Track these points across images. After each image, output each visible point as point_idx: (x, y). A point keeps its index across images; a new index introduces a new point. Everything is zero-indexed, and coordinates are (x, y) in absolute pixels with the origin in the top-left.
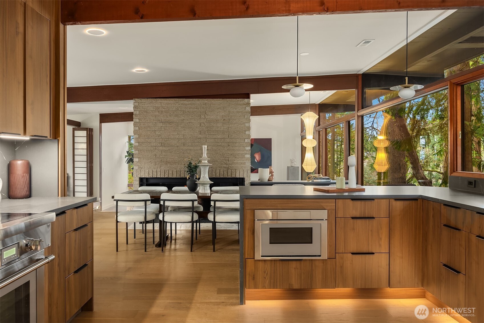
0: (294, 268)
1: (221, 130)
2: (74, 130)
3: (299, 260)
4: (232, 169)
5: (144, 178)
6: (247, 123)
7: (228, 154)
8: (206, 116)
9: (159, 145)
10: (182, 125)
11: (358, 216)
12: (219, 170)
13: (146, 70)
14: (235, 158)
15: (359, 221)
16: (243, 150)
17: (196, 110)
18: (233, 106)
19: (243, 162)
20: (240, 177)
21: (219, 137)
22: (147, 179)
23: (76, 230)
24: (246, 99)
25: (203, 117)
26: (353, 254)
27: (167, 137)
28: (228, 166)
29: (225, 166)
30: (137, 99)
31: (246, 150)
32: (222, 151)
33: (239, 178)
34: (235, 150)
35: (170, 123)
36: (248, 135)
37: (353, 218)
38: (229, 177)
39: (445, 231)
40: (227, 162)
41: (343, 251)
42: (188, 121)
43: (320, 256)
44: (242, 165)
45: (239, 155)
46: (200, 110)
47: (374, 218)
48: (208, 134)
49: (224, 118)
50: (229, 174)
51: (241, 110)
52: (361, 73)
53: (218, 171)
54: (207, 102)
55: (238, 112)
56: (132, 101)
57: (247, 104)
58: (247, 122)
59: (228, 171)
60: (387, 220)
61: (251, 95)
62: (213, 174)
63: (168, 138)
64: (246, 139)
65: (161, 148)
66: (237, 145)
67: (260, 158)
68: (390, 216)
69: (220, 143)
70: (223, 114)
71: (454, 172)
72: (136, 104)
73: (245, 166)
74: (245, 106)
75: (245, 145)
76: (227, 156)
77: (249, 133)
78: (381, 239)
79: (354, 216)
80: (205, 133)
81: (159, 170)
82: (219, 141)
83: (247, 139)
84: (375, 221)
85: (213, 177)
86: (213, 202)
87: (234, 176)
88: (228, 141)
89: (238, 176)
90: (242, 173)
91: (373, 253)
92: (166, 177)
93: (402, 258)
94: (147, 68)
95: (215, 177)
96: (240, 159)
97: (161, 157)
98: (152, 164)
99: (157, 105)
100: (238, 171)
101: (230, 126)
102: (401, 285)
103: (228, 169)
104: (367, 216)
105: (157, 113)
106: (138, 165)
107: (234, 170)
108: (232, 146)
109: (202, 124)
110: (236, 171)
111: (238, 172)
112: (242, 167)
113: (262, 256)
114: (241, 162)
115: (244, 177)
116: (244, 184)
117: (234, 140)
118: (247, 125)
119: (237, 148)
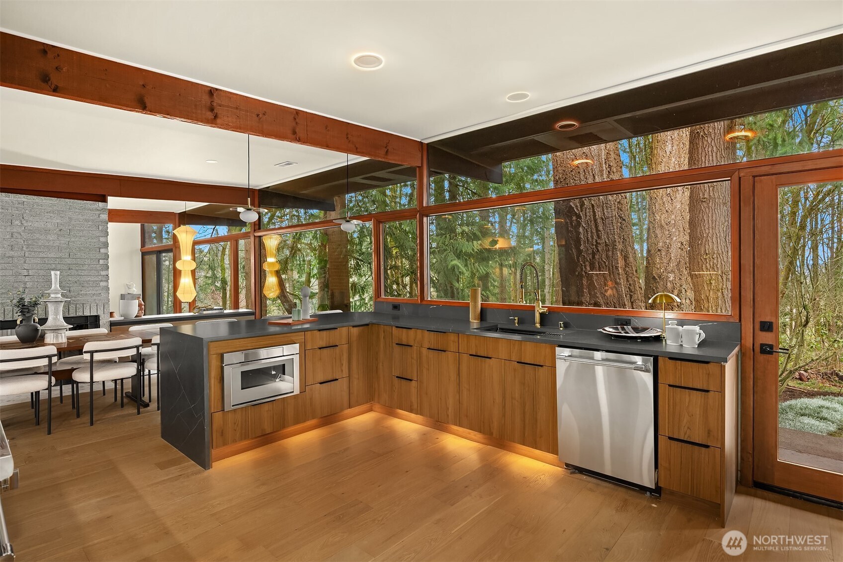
0: (267, 411)
1: (55, 245)
4: (76, 304)
6: (102, 237)
7: (69, 282)
8: (24, 222)
11: (324, 346)
14: (82, 287)
15: (325, 351)
16: (97, 275)
18: (78, 211)
19: (96, 292)
20: (92, 314)
21: (52, 255)
24: (99, 202)
25: (17, 223)
26: (321, 383)
31: (101, 276)
33: (89, 316)
34: (81, 275)
36: (105, 254)
39: (397, 349)
40: (68, 293)
41: (311, 383)
43: (293, 392)
44: (95, 297)
45: (90, 282)
46: (11, 212)
47: (337, 346)
48: (28, 251)
49: (61, 227)
50: (72, 311)
51: (91, 218)
52: (258, 188)
55: (87, 221)
57: (102, 209)
58: (103, 235)
59: (69, 307)
60: (346, 346)
61: (109, 197)
64: (101, 259)
66: (85, 268)
68: (349, 343)
69: (54, 265)
70: (58, 221)
71: (378, 297)
73: (99, 298)
74: (98, 212)
75: (100, 269)
76: (68, 285)
77: (106, 252)
78: (343, 365)
79: (321, 347)
80: (22, 250)
82: (52, 262)
83: (103, 259)
84: (337, 349)
86: (90, 354)
87: (80, 314)
88: (69, 262)
89: (87, 313)
90: (94, 308)
91: (337, 380)
93: (359, 379)
96: (91, 288)
100: (88, 307)
101: (73, 239)
102: (359, 404)
104: (331, 345)
107: (81, 305)
108: (76, 270)
109: (16, 235)
110: (85, 305)
112: (95, 300)
113: (233, 406)
114: (93, 292)
115: (99, 313)
116: (99, 326)
117: (79, 261)
118: (102, 239)
119: (86, 273)
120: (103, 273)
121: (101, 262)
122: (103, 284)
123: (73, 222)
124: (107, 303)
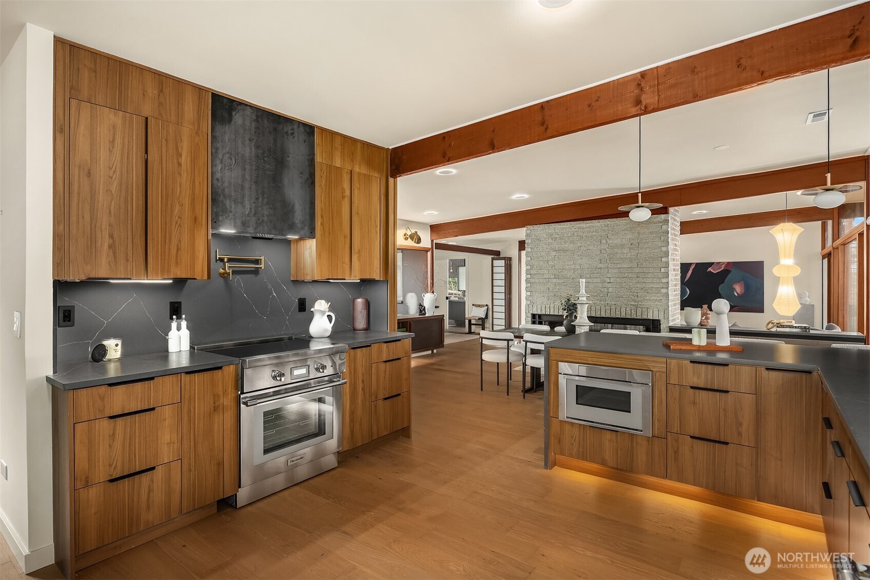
0: (609, 440)
1: (627, 257)
2: (493, 259)
3: (614, 430)
4: (642, 308)
5: (537, 314)
6: (663, 247)
7: (637, 289)
8: (608, 240)
9: (552, 277)
10: (578, 254)
11: (702, 386)
12: (625, 308)
13: (526, 196)
14: (647, 293)
15: (704, 393)
16: (659, 283)
17: (595, 233)
18: (645, 225)
19: (658, 298)
20: (654, 318)
21: (624, 266)
22: (540, 316)
23: (386, 362)
24: (662, 215)
25: (604, 241)
26: (692, 437)
27: (561, 268)
28: (636, 303)
29: (633, 303)
30: (528, 226)
31: (662, 283)
32: (629, 284)
33: (652, 320)
34: (647, 283)
35: (564, 251)
36: (666, 262)
37: (692, 387)
38: (638, 318)
40: (636, 297)
41: (677, 431)
42: (586, 248)
44: (656, 303)
45: (653, 289)
46: (600, 233)
47: (728, 392)
48: (611, 263)
49: (632, 242)
50: (639, 314)
51: (655, 230)
53: (623, 310)
54: (609, 223)
55: (651, 233)
56: (524, 229)
57: (664, 221)
58: (664, 245)
59: (638, 310)
60: (752, 397)
61: (670, 208)
62: (617, 312)
63: (563, 269)
64: (662, 267)
65: (554, 280)
66: (649, 276)
67: (743, 290)
68: (757, 392)
69: (627, 274)
70: (630, 237)
72: (528, 232)
73: (661, 304)
74: (661, 224)
75: (662, 276)
76: (636, 291)
77: (667, 260)
79: (695, 385)
80: (606, 262)
81: (552, 306)
83: (665, 267)
85: (617, 316)
87: (645, 317)
88: (637, 271)
89: (650, 317)
90: (656, 313)
91: (727, 444)
92: (560, 314)
94: (528, 193)
95: (619, 317)
96: (654, 294)
97: (555, 290)
98: (545, 299)
99: (550, 231)
101: (640, 251)
103: (637, 307)
104: (717, 387)
105: (550, 241)
106: (530, 300)
107: (646, 309)
108: (643, 278)
109: (603, 251)
110: (649, 310)
111: (651, 312)
112: (657, 305)
113: (567, 417)
114: (655, 298)
115: (660, 318)
116: (660, 330)
117: (645, 270)
118: (664, 249)
119: (649, 280)
120: (664, 280)
121: (663, 270)
122: (664, 291)
123: (641, 236)
124: (667, 309)
